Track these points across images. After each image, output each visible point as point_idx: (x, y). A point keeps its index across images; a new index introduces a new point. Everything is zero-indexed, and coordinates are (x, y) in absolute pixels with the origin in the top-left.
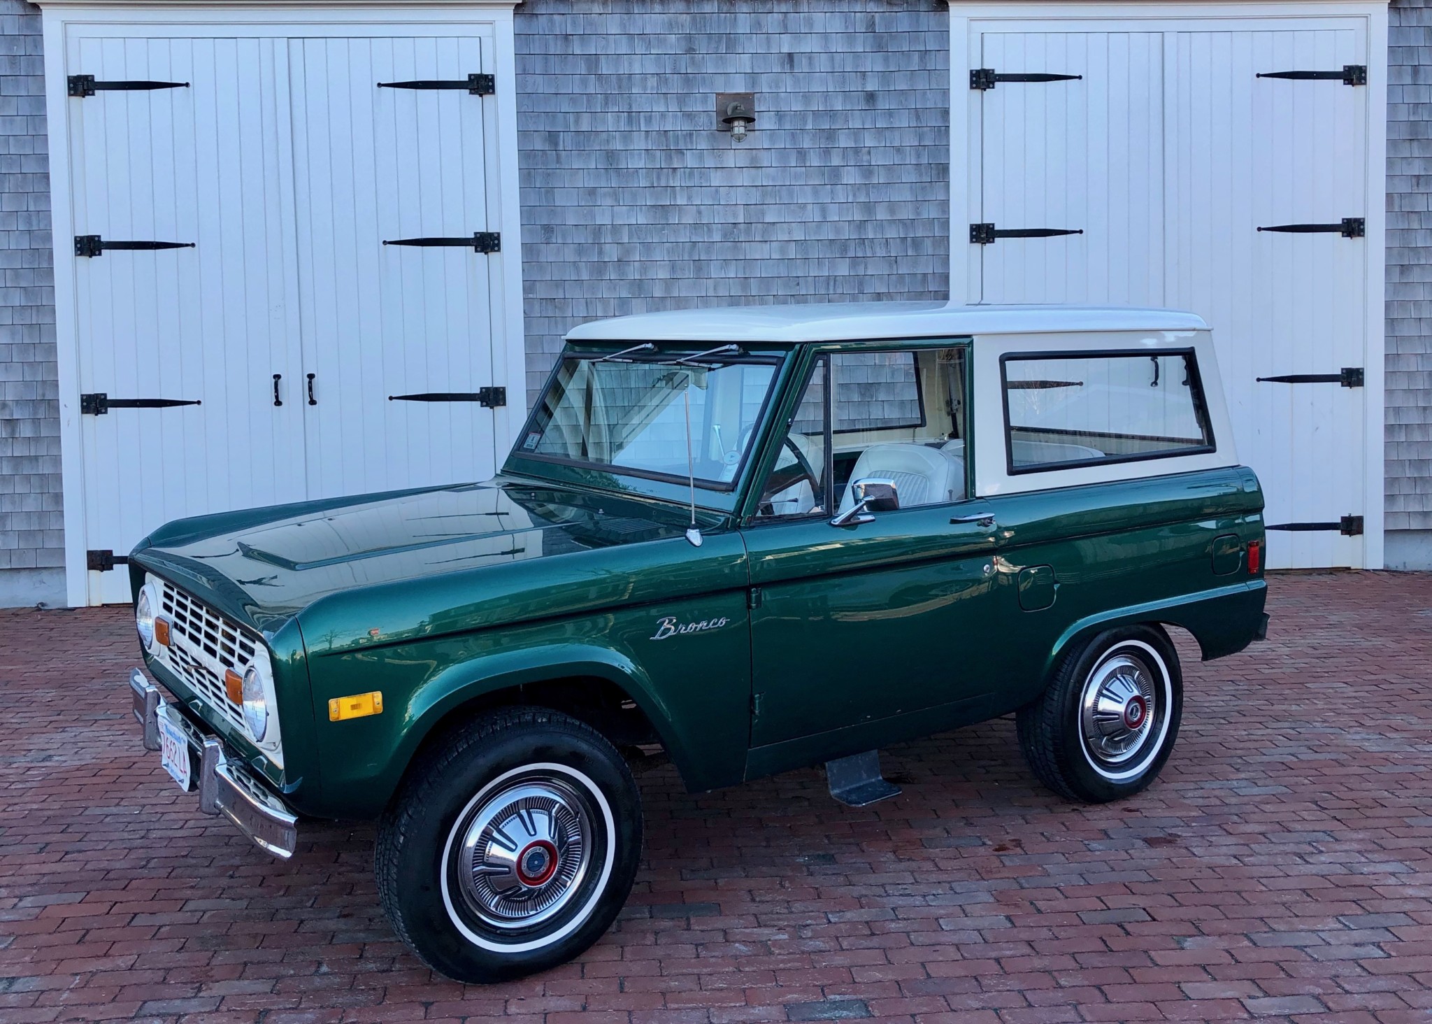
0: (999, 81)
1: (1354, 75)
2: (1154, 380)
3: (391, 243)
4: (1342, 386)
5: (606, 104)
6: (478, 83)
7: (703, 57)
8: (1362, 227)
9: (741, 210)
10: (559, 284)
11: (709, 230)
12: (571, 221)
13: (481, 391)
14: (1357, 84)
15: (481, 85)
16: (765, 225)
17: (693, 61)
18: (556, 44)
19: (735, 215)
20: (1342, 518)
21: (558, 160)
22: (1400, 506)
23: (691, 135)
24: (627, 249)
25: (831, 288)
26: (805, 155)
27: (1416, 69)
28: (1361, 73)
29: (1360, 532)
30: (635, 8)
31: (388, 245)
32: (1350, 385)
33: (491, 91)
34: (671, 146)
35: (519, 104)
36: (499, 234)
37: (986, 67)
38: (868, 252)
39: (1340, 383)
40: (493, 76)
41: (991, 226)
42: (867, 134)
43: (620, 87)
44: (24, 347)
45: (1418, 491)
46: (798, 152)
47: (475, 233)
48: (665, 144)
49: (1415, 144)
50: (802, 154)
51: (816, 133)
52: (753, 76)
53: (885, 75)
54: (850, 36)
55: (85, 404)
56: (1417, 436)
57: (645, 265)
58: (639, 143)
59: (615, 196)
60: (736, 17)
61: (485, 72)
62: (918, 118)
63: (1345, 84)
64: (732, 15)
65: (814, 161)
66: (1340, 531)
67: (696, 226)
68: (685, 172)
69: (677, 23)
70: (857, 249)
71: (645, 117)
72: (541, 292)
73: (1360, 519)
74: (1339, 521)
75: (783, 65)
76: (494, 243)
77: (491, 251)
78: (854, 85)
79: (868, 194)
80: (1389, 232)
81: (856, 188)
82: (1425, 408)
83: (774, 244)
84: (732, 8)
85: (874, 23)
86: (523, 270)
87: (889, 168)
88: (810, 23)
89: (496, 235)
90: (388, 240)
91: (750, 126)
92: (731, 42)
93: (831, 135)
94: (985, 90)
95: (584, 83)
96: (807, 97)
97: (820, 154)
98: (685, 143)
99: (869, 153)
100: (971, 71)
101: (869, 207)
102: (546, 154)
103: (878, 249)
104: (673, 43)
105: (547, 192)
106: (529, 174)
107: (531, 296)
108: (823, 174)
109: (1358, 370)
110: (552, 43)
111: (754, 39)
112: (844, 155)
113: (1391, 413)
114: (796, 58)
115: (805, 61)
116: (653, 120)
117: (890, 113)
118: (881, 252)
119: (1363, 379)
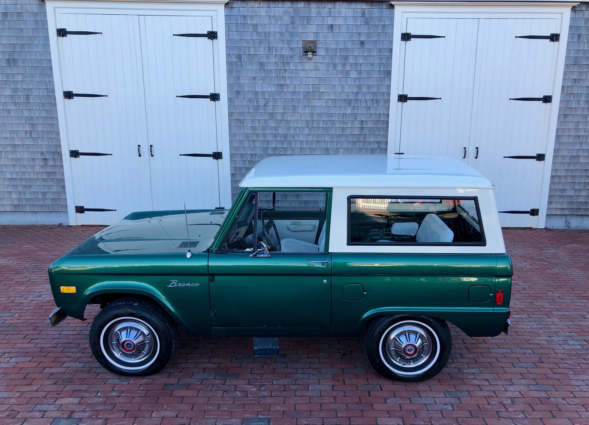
0: (413, 38)
1: (554, 38)
2: (464, 156)
3: (179, 97)
4: (536, 160)
5: (260, 43)
6: (211, 35)
7: (298, 26)
8: (551, 99)
9: (311, 86)
10: (241, 114)
11: (299, 94)
12: (246, 89)
13: (213, 153)
14: (555, 41)
15: (212, 35)
16: (320, 93)
17: (294, 27)
18: (241, 20)
19: (309, 88)
20: (531, 209)
21: (242, 66)
22: (553, 206)
23: (292, 57)
24: (267, 102)
25: (344, 118)
26: (336, 66)
27: (579, 36)
28: (557, 37)
29: (537, 214)
30: (272, 5)
31: (178, 97)
32: (539, 160)
33: (216, 38)
34: (284, 61)
35: (227, 43)
36: (219, 94)
37: (408, 32)
38: (359, 105)
39: (535, 159)
40: (217, 32)
41: (406, 96)
42: (360, 58)
43: (265, 37)
44: (48, 132)
45: (561, 201)
46: (333, 64)
47: (210, 94)
48: (282, 60)
49: (576, 66)
50: (335, 65)
51: (341, 57)
52: (317, 34)
53: (368, 35)
54: (355, 18)
55: (71, 154)
56: (563, 180)
57: (274, 107)
58: (272, 59)
59: (263, 79)
60: (311, 9)
61: (214, 31)
62: (380, 52)
63: (550, 41)
64: (310, 9)
65: (340, 68)
66: (529, 214)
67: (294, 93)
68: (290, 71)
69: (288, 12)
70: (355, 103)
71: (275, 49)
72: (235, 117)
73: (538, 210)
74: (530, 210)
75: (328, 30)
76: (217, 97)
77: (216, 100)
78: (356, 38)
79: (360, 82)
80: (561, 101)
81: (355, 79)
82: (567, 170)
83: (323, 100)
84: (309, 6)
85: (364, 13)
86: (228, 108)
87: (368, 72)
88: (340, 12)
89: (218, 94)
90: (178, 96)
91: (315, 54)
92: (308, 19)
93: (346, 58)
94: (407, 41)
95: (252, 35)
96: (337, 42)
97: (342, 66)
98: (290, 59)
99: (361, 65)
100: (402, 33)
101: (360, 87)
102: (237, 63)
103: (363, 103)
104: (286, 19)
105: (237, 78)
106: (230, 70)
107: (231, 118)
108: (343, 73)
109: (543, 154)
110: (239, 19)
111: (318, 19)
112: (351, 66)
113: (554, 171)
114: (334, 26)
115: (337, 28)
116: (278, 50)
117: (370, 50)
118: (364, 105)
119: (545, 158)
